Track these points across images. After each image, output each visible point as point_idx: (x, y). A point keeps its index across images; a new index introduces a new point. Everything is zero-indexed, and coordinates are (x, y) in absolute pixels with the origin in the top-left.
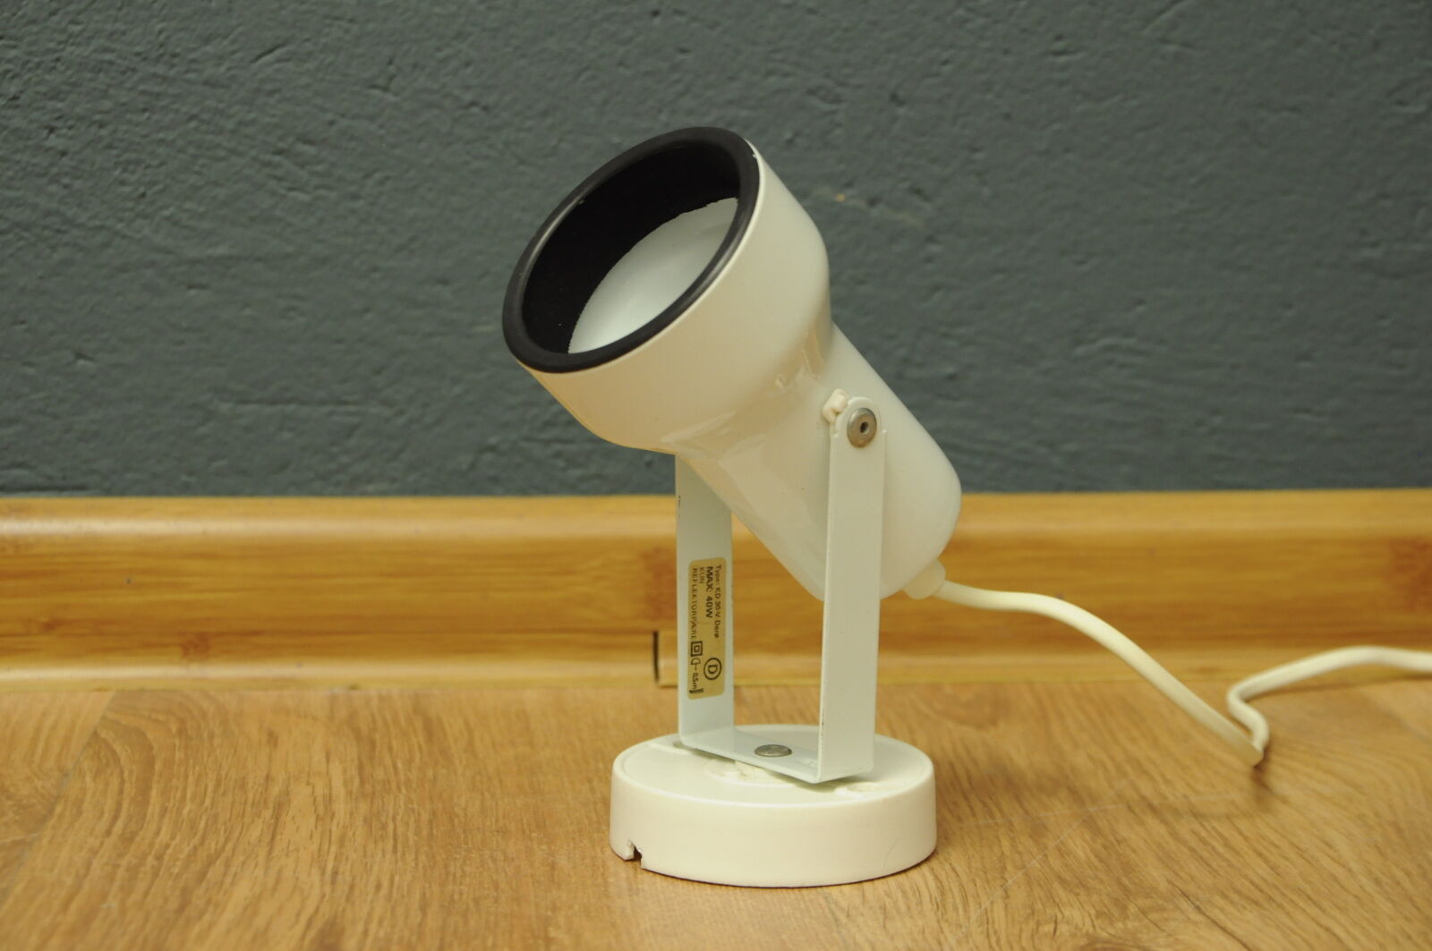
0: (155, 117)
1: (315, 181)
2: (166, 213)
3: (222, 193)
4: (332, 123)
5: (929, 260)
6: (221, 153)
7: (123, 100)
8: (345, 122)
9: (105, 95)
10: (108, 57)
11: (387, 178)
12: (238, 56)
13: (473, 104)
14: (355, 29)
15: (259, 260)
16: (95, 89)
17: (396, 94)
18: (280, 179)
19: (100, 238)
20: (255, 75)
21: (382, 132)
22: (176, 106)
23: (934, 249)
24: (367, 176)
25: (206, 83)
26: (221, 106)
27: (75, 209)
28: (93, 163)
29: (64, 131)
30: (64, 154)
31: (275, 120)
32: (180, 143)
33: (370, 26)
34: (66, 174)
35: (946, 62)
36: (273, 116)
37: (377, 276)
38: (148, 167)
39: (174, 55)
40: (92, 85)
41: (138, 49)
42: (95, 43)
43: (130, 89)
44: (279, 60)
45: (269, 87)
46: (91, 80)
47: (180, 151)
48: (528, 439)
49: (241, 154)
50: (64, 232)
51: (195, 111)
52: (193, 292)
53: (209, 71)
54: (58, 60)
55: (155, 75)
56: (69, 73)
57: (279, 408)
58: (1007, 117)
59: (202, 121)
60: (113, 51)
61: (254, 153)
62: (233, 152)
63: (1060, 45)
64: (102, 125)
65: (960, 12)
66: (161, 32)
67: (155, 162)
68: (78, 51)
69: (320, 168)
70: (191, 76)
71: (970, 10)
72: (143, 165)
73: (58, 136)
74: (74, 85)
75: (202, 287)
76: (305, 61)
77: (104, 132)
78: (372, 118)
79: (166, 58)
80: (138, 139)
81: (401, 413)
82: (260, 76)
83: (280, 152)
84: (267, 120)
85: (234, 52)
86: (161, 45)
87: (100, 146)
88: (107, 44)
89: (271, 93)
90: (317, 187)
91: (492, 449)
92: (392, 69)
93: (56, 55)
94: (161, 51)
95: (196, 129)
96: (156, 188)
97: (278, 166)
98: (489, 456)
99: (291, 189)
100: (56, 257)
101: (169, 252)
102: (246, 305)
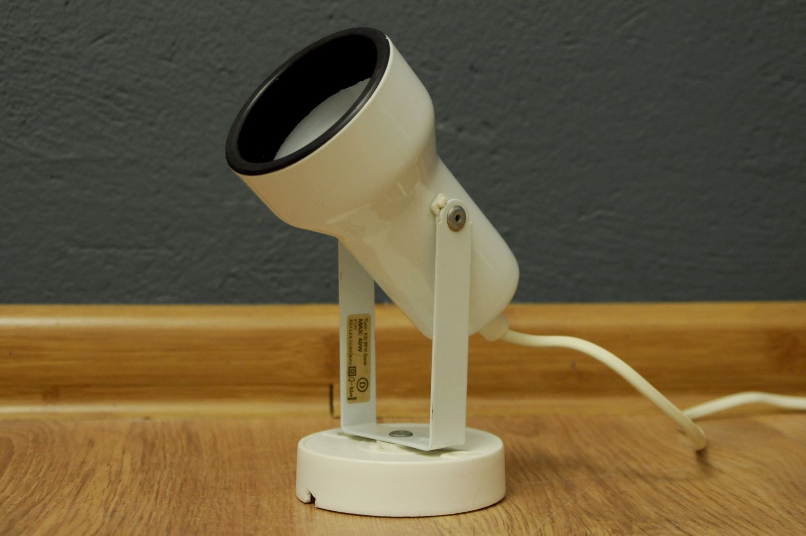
0: (32, 76)
1: (128, 115)
2: (38, 133)
3: (71, 121)
4: (138, 80)
6: (71, 97)
7: (13, 65)
8: (146, 80)
10: (3, 39)
11: (171, 113)
12: (82, 40)
13: (223, 69)
14: (152, 24)
15: (93, 161)
17: (177, 63)
18: (106, 113)
20: (93, 51)
21: (168, 86)
22: (44, 69)
23: (496, 158)
24: (159, 112)
25: (62, 56)
26: (72, 69)
31: (104, 78)
32: (47, 91)
33: (161, 23)
35: (502, 48)
36: (103, 76)
37: (165, 171)
38: (27, 105)
39: (44, 39)
41: (22, 35)
43: (17, 59)
44: (107, 42)
45: (100, 58)
47: (47, 96)
48: (255, 270)
49: (83, 98)
51: (56, 72)
52: (53, 181)
53: (65, 48)
55: (32, 51)
57: (106, 250)
58: (539, 80)
59: (60, 78)
60: (6, 36)
61: (91, 97)
62: (78, 97)
63: (568, 38)
65: (510, 18)
66: (36, 25)
67: (31, 103)
69: (131, 107)
70: (54, 51)
71: (515, 17)
72: (24, 104)
75: (59, 177)
76: (123, 43)
78: (162, 78)
79: (39, 40)
80: (21, 89)
81: (179, 254)
82: (96, 52)
83: (107, 97)
84: (99, 78)
85: (79, 38)
86: (36, 33)
88: (3, 32)
89: (102, 62)
90: (129, 118)
91: (233, 275)
92: (174, 48)
94: (36, 36)
95: (56, 83)
96: (32, 118)
97: (106, 105)
98: (231, 280)
99: (113, 119)
101: (39, 157)
102: (86, 188)
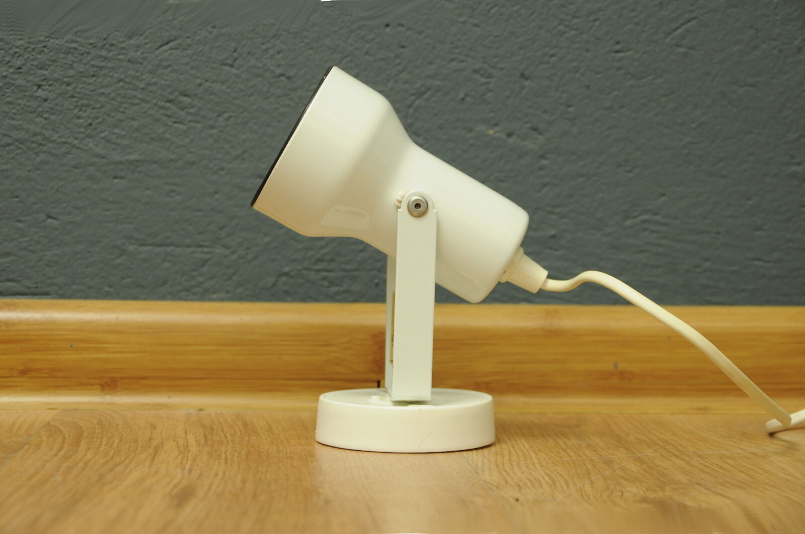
0: (99, 80)
1: (189, 118)
2: (103, 135)
3: (135, 124)
4: (200, 85)
5: (541, 169)
6: (137, 101)
7: (81, 70)
8: (208, 84)
9: (71, 67)
10: (74, 45)
11: (231, 117)
12: (147, 46)
13: (281, 75)
14: (215, 31)
15: (155, 162)
16: (65, 64)
17: (238, 69)
18: (169, 116)
19: (64, 149)
20: (157, 56)
21: (228, 90)
22: (111, 74)
23: (544, 162)
24: (219, 116)
25: (129, 61)
26: (137, 74)
27: (50, 132)
28: (62, 106)
29: (47, 87)
30: (46, 100)
31: (167, 83)
32: (113, 95)
33: (224, 31)
34: (47, 111)
35: (552, 56)
36: (166, 80)
37: (223, 173)
38: (94, 108)
39: (112, 45)
40: (64, 61)
41: (91, 41)
42: (67, 37)
43: (86, 64)
44: (172, 49)
45: (165, 64)
46: (63, 58)
47: (113, 99)
48: (307, 269)
49: (147, 102)
50: (44, 145)
51: (122, 77)
52: (116, 181)
53: (131, 54)
54: (45, 47)
55: (100, 56)
56: (51, 54)
57: (164, 248)
58: (588, 87)
59: (126, 83)
60: (77, 42)
61: (155, 101)
62: (143, 100)
63: (618, 47)
64: (68, 84)
65: (561, 27)
67: (98, 106)
68: (57, 42)
69: (192, 110)
70: (120, 57)
71: (566, 26)
72: (91, 107)
73: (43, 90)
74: (54, 61)
75: (122, 178)
76: (186, 49)
77: (69, 88)
78: (223, 83)
79: (107, 46)
80: (88, 93)
81: (234, 252)
82: (160, 57)
83: (170, 101)
84: (163, 82)
85: (146, 44)
86: (105, 39)
87: (67, 96)
88: (74, 38)
89: (166, 67)
90: (190, 121)
91: (286, 274)
92: (236, 55)
93: (44, 44)
94: (105, 42)
95: (122, 87)
96: (98, 121)
97: (168, 109)
98: (284, 279)
99: (175, 122)
100: (38, 159)
101: (103, 157)
102: (147, 189)
